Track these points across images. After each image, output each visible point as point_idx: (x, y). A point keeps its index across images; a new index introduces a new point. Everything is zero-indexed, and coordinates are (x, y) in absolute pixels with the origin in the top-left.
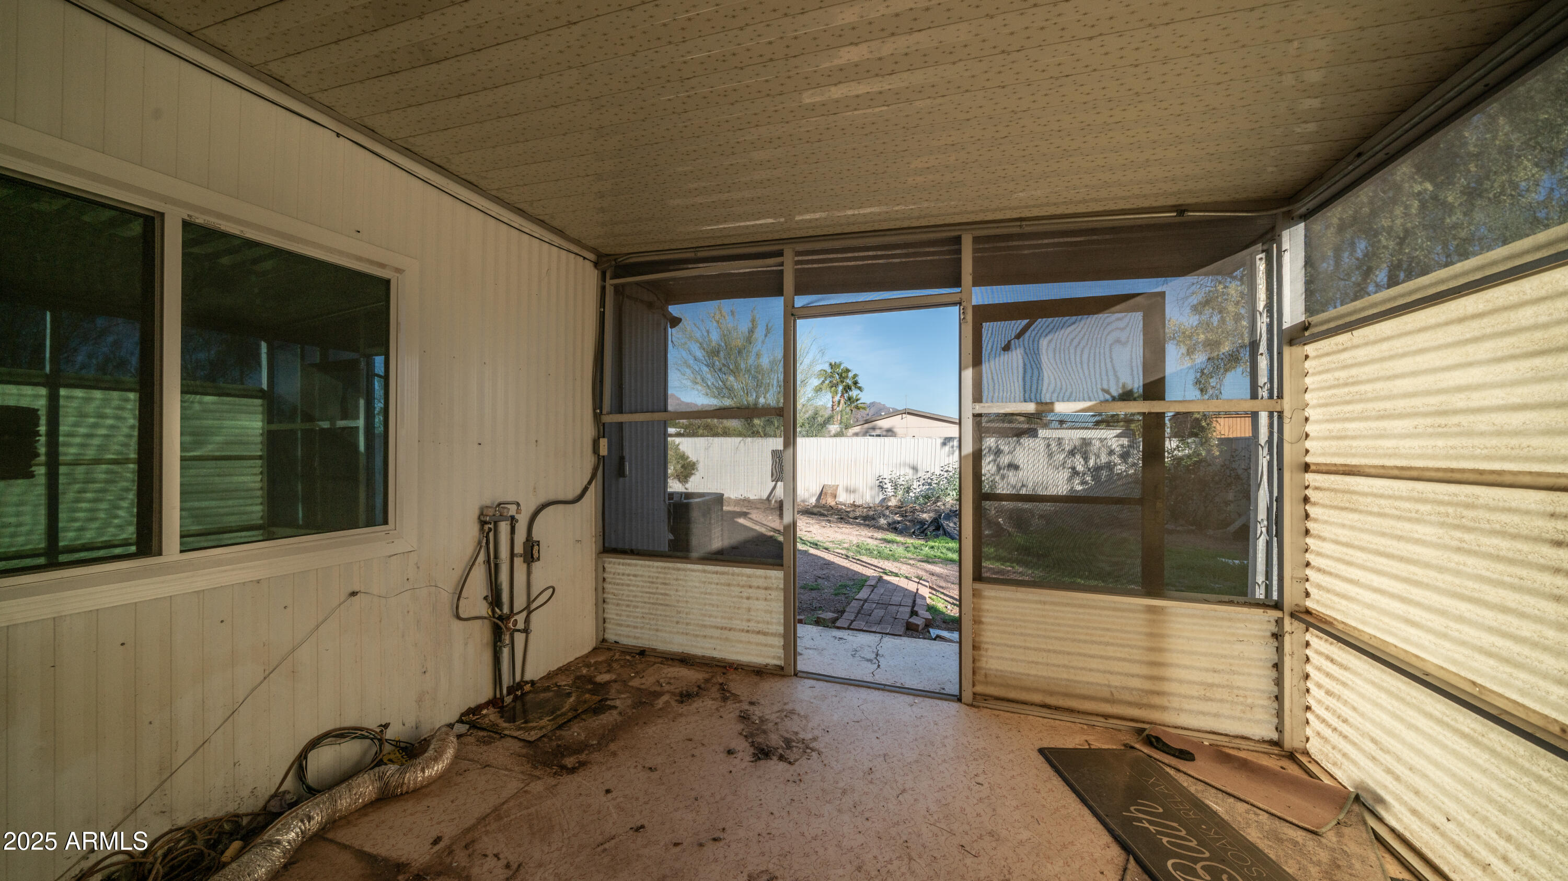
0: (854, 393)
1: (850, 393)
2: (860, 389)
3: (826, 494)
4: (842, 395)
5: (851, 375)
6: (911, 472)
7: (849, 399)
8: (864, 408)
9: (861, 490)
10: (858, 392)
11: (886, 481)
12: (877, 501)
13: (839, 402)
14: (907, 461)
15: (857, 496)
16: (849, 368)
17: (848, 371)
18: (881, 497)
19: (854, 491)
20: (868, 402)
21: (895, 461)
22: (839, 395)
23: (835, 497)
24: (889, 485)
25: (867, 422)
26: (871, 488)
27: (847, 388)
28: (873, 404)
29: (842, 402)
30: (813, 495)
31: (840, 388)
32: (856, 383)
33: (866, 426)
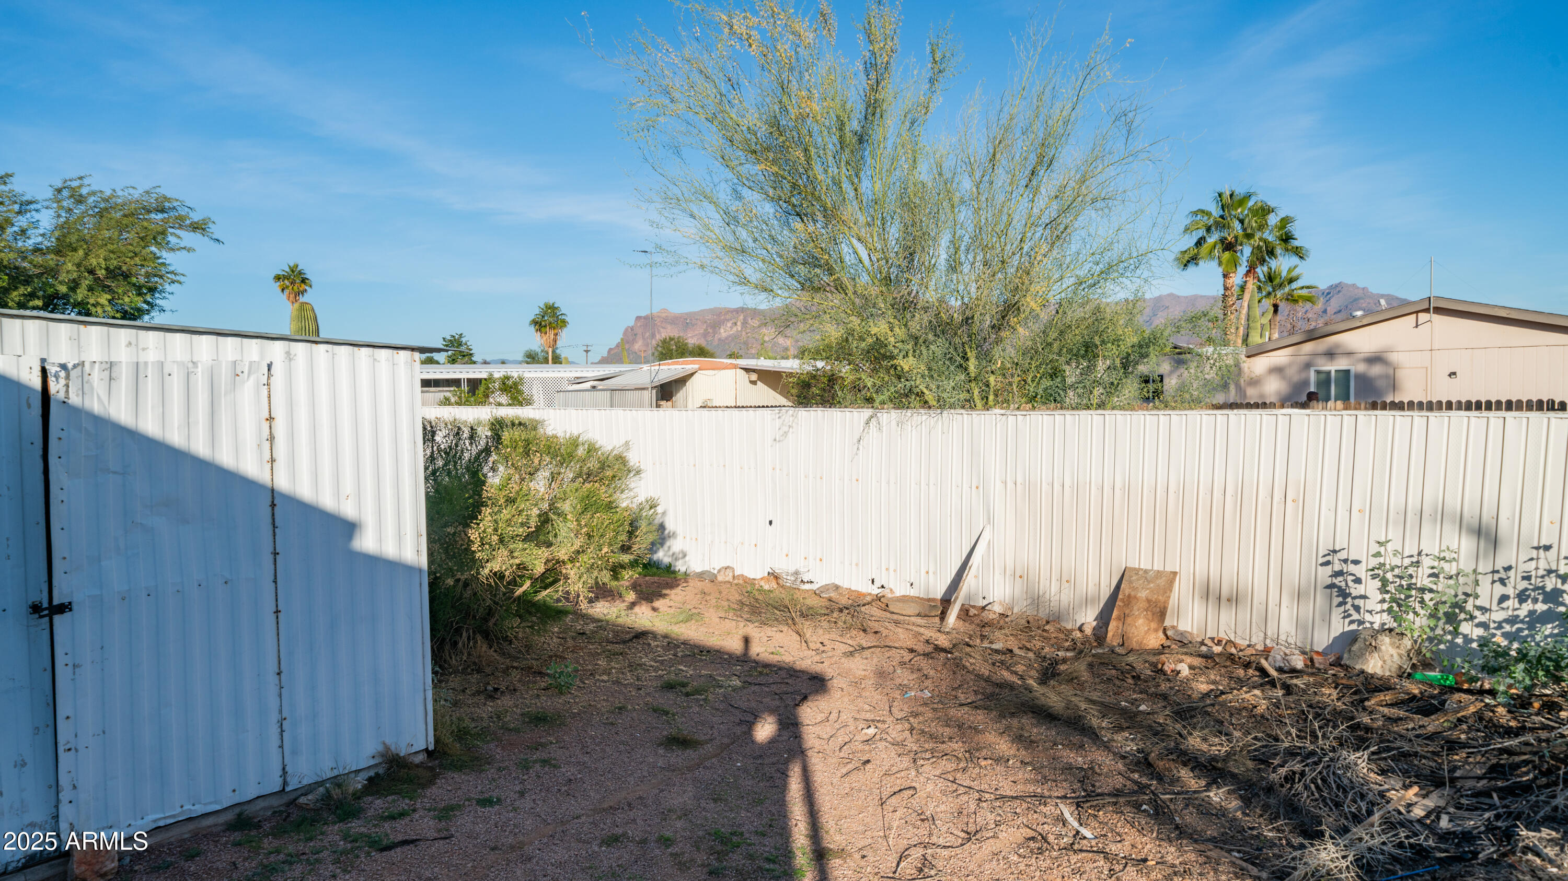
0: (1283, 264)
1: (1273, 264)
2: (1298, 252)
3: (1129, 600)
4: (1251, 270)
5: (1273, 220)
6: (1466, 546)
7: (1270, 278)
8: (1309, 299)
9: (1259, 596)
10: (1295, 260)
11: (1360, 571)
12: (1322, 640)
13: (1243, 288)
14: (1453, 503)
15: (1244, 615)
16: (1272, 204)
17: (1264, 211)
18: (1339, 626)
19: (1234, 600)
20: (1323, 285)
21: (1397, 500)
22: (1242, 270)
23: (1161, 613)
24: (1371, 587)
25: (1312, 336)
26: (1300, 595)
27: (1265, 253)
28: (1336, 289)
29: (1251, 285)
30: (1087, 601)
31: (1247, 251)
32: (1287, 239)
33: (1308, 347)
